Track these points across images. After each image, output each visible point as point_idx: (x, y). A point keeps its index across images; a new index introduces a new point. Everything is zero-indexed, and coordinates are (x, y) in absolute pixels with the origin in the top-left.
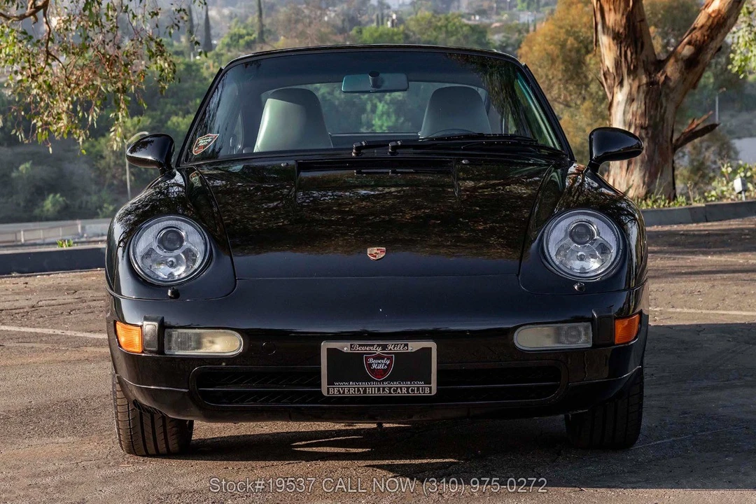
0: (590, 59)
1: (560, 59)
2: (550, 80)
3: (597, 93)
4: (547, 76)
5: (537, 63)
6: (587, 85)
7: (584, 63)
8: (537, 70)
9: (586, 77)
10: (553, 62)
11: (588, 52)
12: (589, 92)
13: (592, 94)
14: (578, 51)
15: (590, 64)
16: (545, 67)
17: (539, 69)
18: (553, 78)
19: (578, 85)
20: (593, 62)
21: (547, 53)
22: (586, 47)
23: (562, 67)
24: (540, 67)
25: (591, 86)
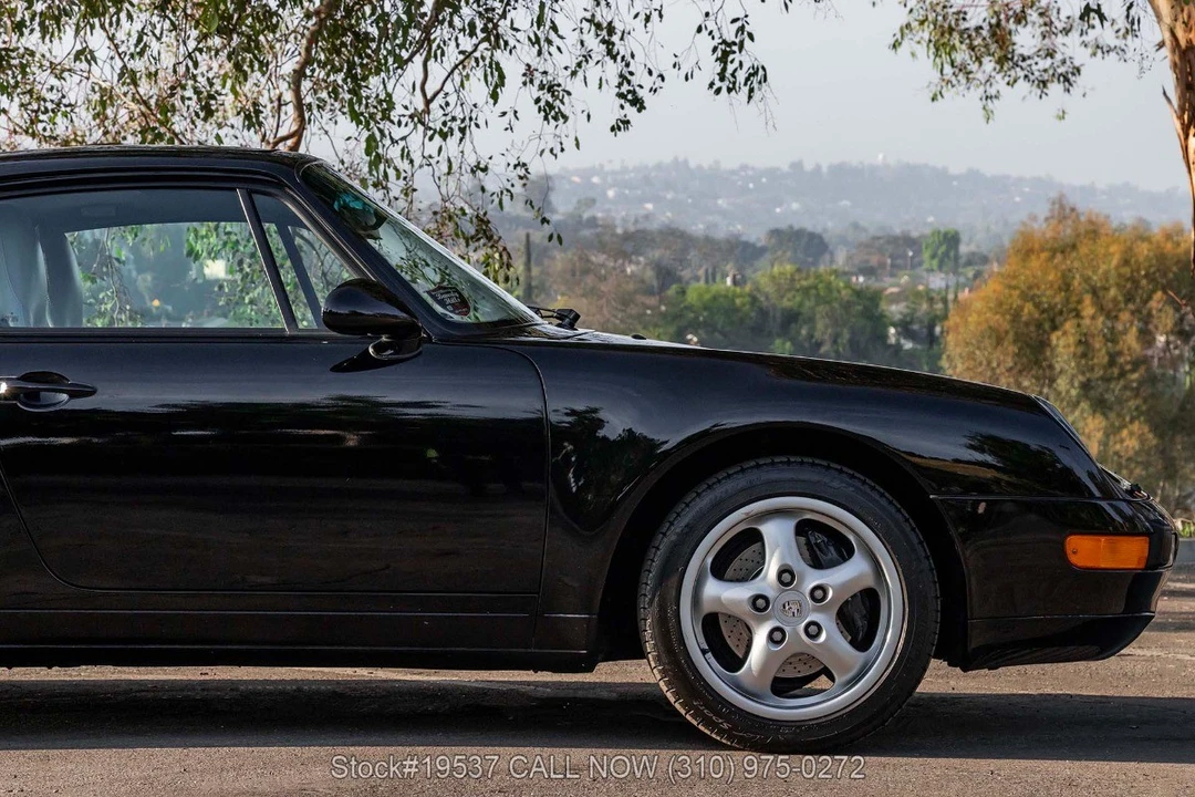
0: (1058, 339)
1: (1011, 336)
2: (993, 369)
3: (1068, 392)
4: (989, 363)
5: (974, 341)
6: (1052, 380)
7: (1049, 345)
8: (974, 353)
9: (1051, 367)
10: (999, 341)
11: (1055, 328)
12: (1055, 389)
13: (1059, 393)
14: (1039, 326)
15: (1057, 346)
16: (985, 349)
17: (978, 352)
18: (998, 365)
19: (1037, 379)
20: (1062, 343)
21: (990, 328)
22: (1052, 320)
23: (1013, 349)
24: (979, 348)
25: (1059, 381)
